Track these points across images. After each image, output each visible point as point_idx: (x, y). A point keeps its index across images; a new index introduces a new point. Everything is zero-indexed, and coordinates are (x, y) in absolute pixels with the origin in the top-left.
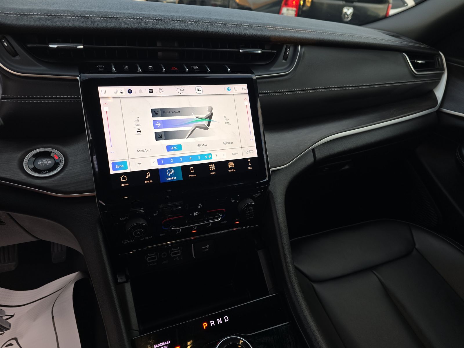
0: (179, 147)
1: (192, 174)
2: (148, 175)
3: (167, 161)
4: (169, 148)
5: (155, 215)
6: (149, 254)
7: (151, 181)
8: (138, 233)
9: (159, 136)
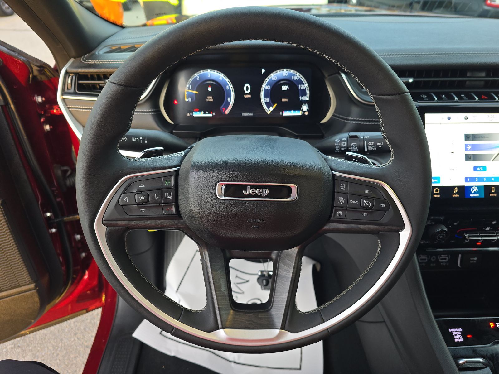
0: (484, 169)
1: (493, 193)
2: (456, 190)
3: (472, 179)
4: (475, 169)
5: (455, 224)
6: (421, 255)
7: (457, 196)
8: (441, 237)
9: (468, 158)
